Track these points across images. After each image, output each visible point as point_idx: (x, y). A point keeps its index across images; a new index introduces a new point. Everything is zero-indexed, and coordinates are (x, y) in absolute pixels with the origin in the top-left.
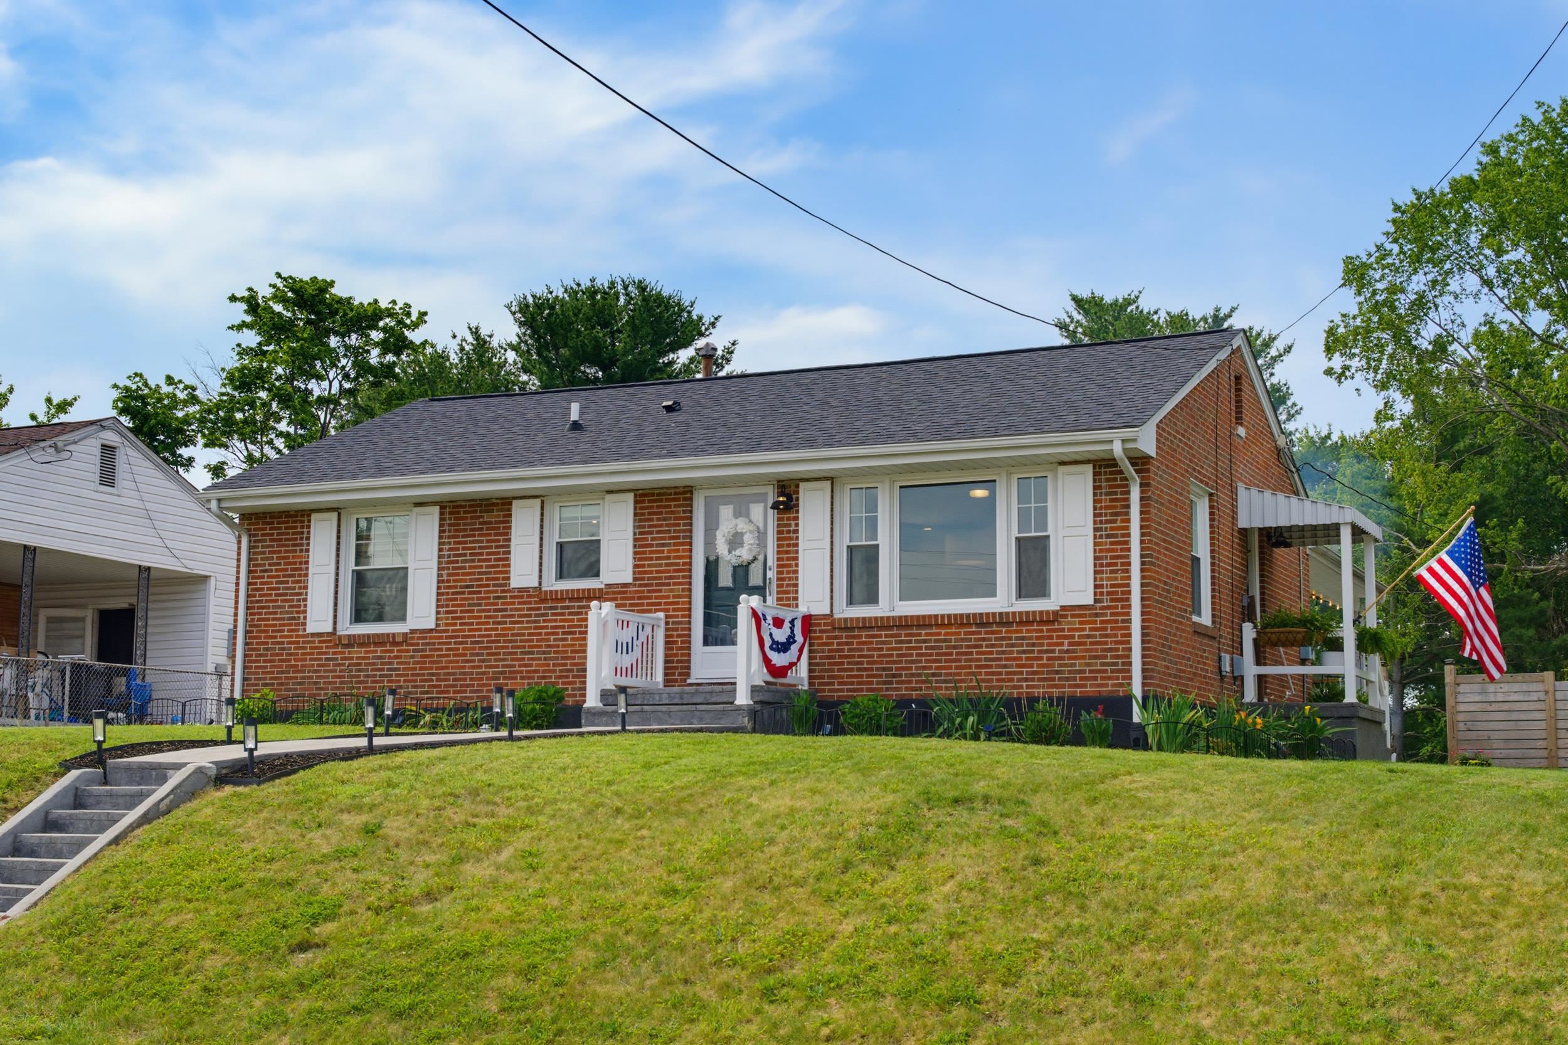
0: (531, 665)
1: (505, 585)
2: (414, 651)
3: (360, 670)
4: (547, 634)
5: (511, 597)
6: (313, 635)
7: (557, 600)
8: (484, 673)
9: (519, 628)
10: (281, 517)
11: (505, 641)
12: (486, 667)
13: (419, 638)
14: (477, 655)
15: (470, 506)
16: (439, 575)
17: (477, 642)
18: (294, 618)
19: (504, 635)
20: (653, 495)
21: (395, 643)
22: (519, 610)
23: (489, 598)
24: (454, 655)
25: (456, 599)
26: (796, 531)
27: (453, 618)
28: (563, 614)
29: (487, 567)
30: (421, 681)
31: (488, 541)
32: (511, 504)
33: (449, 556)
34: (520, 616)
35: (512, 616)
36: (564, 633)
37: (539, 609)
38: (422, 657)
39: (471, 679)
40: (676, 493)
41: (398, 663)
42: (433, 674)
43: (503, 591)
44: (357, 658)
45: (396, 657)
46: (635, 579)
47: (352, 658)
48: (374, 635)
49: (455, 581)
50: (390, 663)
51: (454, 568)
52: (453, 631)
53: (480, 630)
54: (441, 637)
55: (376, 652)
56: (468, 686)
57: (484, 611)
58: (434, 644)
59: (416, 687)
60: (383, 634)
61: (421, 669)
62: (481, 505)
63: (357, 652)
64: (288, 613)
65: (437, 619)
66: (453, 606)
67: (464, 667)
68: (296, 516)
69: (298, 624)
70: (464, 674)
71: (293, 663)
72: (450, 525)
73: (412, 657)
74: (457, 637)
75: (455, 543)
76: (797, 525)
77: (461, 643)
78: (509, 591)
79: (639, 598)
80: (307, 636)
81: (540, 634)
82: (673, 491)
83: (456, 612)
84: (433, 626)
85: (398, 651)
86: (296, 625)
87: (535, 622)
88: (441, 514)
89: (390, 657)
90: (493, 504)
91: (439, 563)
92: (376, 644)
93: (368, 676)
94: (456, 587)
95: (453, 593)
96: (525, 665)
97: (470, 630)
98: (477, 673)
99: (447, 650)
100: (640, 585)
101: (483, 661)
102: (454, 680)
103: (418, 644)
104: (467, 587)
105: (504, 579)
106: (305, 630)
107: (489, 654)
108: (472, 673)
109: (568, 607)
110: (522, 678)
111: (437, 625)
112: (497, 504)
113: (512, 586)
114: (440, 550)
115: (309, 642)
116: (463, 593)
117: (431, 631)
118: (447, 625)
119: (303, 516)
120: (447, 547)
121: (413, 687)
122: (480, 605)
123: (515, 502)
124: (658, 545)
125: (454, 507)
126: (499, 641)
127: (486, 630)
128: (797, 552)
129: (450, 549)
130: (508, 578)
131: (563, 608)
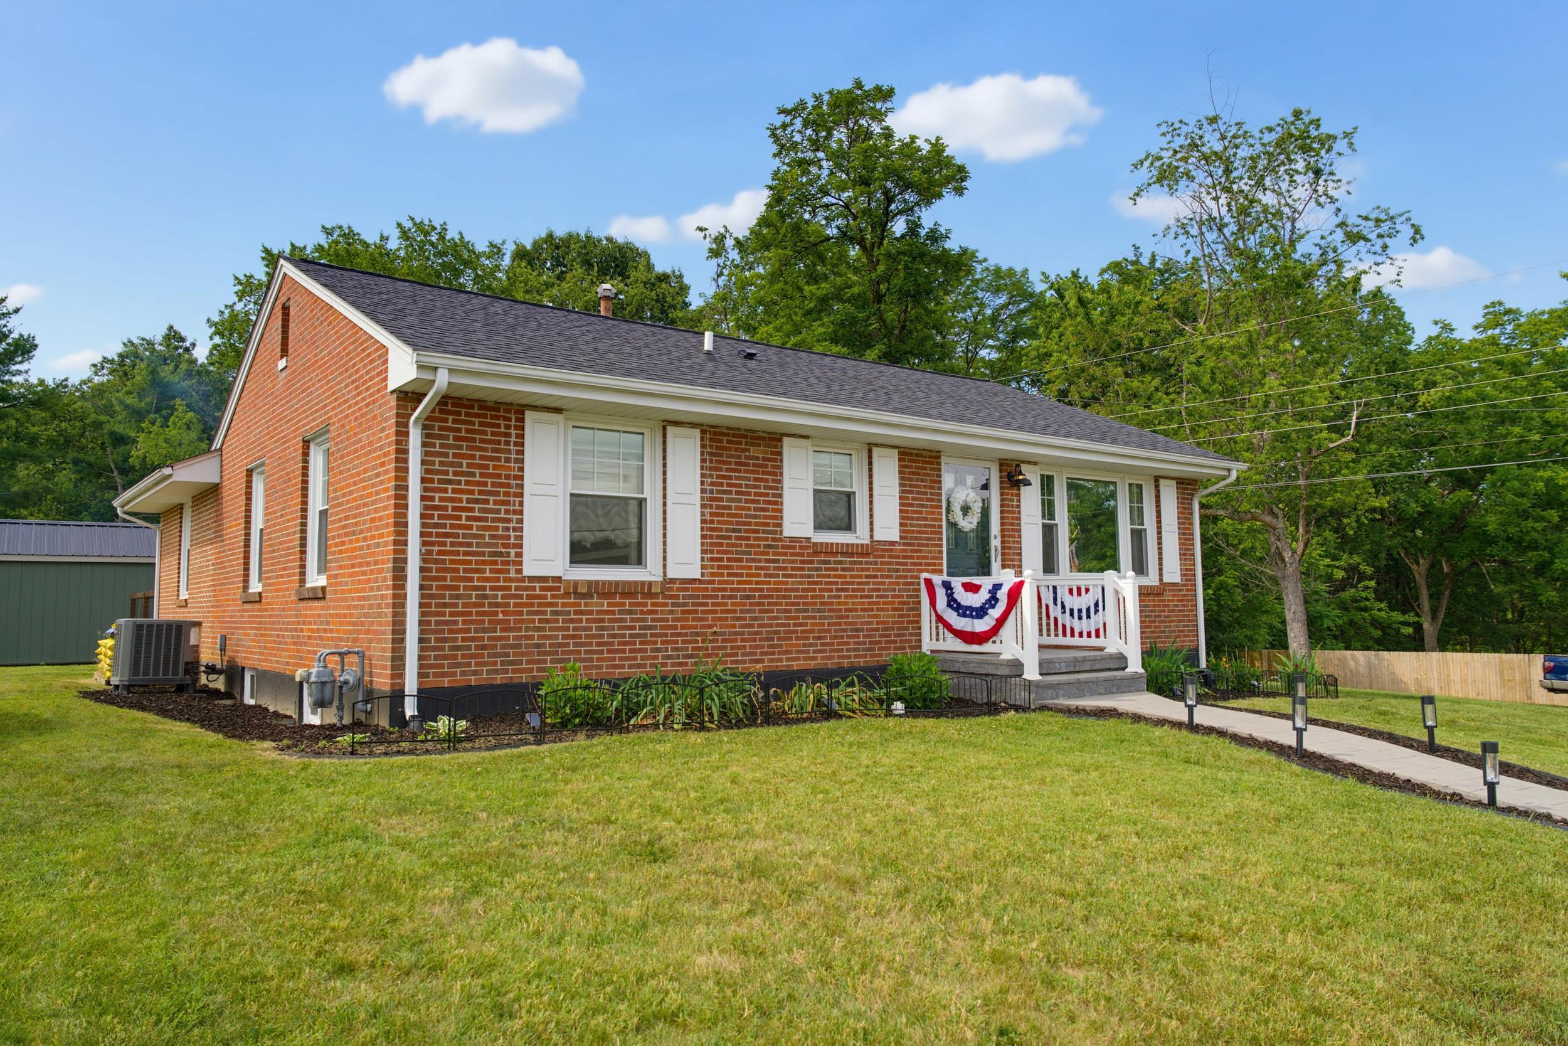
0: (806, 624)
1: (776, 532)
2: (673, 605)
3: (602, 628)
4: (821, 590)
5: (783, 547)
6: (532, 579)
7: (832, 554)
8: (756, 633)
9: (793, 583)
10: (472, 407)
11: (778, 597)
12: (760, 626)
13: (679, 589)
14: (748, 611)
15: (734, 436)
16: (703, 514)
17: (748, 597)
18: (501, 554)
19: (778, 590)
20: (911, 454)
21: (650, 595)
22: (793, 562)
23: (759, 546)
24: (722, 612)
25: (721, 545)
26: (1018, 506)
27: (719, 567)
28: (836, 569)
29: (755, 509)
30: (683, 642)
31: (755, 479)
32: (780, 440)
33: (712, 492)
34: (793, 569)
35: (785, 569)
36: (838, 590)
37: (812, 562)
38: (683, 612)
39: (743, 640)
40: (930, 457)
41: (653, 620)
42: (697, 634)
43: (774, 540)
44: (598, 612)
45: (650, 612)
46: (901, 538)
47: (591, 612)
48: (625, 583)
49: (719, 522)
50: (643, 620)
51: (718, 507)
52: (720, 582)
53: (750, 582)
54: (706, 589)
55: (624, 604)
56: (739, 648)
57: (754, 560)
58: (698, 597)
59: (677, 649)
60: (636, 582)
61: (682, 627)
62: (746, 437)
63: (597, 604)
64: (488, 545)
65: (703, 567)
66: (719, 552)
67: (734, 626)
68: (498, 410)
69: (507, 563)
70: (735, 633)
71: (501, 616)
72: (711, 454)
73: (671, 612)
74: (724, 590)
75: (718, 477)
76: (1019, 501)
77: (730, 597)
78: (780, 540)
79: (904, 557)
80: (523, 580)
81: (814, 590)
82: (928, 454)
83: (721, 560)
84: (698, 576)
85: (653, 605)
86: (503, 563)
87: (809, 576)
88: (702, 439)
89: (642, 612)
90: (759, 438)
91: (702, 499)
92: (624, 595)
93: (614, 636)
94: (721, 530)
95: (718, 537)
96: (801, 625)
97: (739, 582)
98: (749, 633)
99: (714, 604)
100: (904, 544)
101: (755, 619)
102: (724, 641)
103: (677, 597)
104: (734, 531)
105: (775, 525)
106: (520, 571)
107: (761, 611)
108: (743, 633)
109: (841, 562)
110: (797, 638)
111: (703, 575)
112: (764, 439)
113: (786, 533)
114: (702, 483)
115: (526, 589)
116: (729, 538)
117: (693, 581)
118: (712, 574)
119: (508, 411)
120: (709, 480)
121: (674, 649)
122: (749, 553)
123: (785, 439)
124: (918, 505)
125: (715, 433)
126: (772, 597)
127: (757, 583)
128: (1019, 525)
129: (712, 484)
130: (780, 525)
131: (836, 562)
